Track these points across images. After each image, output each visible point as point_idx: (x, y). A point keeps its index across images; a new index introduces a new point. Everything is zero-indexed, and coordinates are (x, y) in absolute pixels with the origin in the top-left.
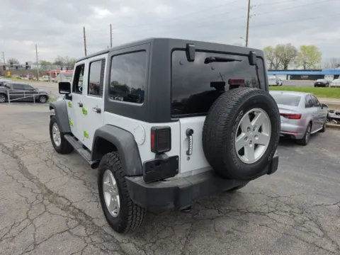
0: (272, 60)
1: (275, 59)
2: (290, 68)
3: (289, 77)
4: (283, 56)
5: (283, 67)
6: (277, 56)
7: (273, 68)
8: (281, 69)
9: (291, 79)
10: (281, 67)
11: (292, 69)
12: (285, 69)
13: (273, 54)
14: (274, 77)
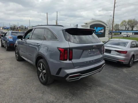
0: (126, 26)
1: (127, 25)
2: (134, 29)
3: (134, 33)
4: (131, 24)
5: (131, 29)
6: (128, 24)
7: (126, 29)
8: (130, 30)
9: (134, 34)
10: (130, 29)
11: (136, 30)
12: (132, 30)
13: (126, 24)
14: (126, 33)
